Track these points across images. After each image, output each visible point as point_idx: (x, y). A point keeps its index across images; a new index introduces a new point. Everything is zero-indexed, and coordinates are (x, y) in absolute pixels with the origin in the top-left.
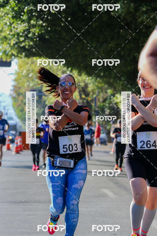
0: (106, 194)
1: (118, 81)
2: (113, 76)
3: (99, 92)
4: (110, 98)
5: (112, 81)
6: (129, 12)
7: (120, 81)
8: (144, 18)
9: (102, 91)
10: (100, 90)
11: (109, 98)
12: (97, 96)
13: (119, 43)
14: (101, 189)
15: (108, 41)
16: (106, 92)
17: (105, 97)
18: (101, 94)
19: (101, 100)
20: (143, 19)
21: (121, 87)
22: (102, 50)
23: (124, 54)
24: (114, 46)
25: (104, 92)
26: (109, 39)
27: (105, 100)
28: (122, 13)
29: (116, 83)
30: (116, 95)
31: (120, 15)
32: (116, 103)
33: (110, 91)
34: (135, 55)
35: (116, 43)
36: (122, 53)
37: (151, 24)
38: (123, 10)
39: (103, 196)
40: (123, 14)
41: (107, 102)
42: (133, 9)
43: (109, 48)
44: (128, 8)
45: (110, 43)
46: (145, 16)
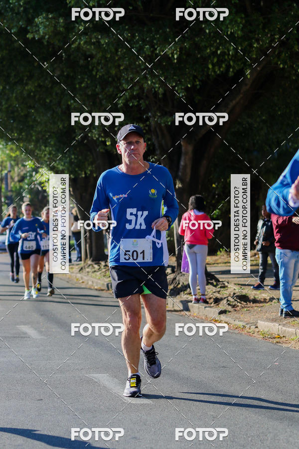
0: (26, 333)
1: (43, 148)
2: (34, 138)
3: (12, 166)
4: (31, 176)
5: (32, 146)
6: (56, 33)
7: (46, 147)
8: (82, 43)
9: (17, 165)
10: (13, 163)
11: (28, 174)
12: (10, 171)
13: (42, 84)
14: (18, 326)
15: (25, 81)
16: (24, 166)
17: (22, 173)
18: (16, 169)
19: (16, 179)
20: (79, 44)
21: (48, 156)
22: (14, 95)
23: (51, 101)
24: (33, 90)
25: (20, 166)
26: (26, 78)
27: (22, 179)
28: (45, 34)
29: (40, 150)
30: (40, 170)
31: (43, 37)
32: (40, 183)
33: (29, 164)
34: (69, 103)
35: (36, 84)
36: (48, 101)
37: (94, 52)
38: (47, 29)
39: (22, 337)
40: (47, 37)
41: (26, 181)
42: (63, 27)
43: (25, 93)
44: (55, 27)
45: (27, 84)
46: (82, 38)
